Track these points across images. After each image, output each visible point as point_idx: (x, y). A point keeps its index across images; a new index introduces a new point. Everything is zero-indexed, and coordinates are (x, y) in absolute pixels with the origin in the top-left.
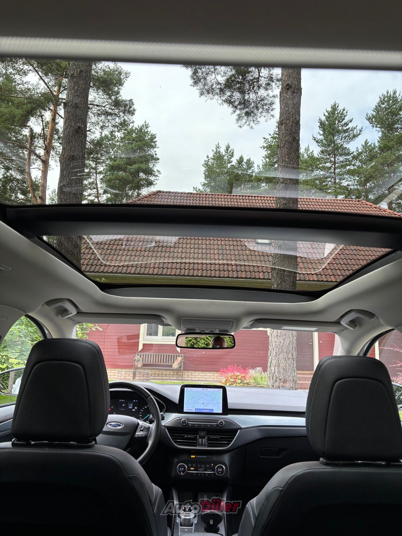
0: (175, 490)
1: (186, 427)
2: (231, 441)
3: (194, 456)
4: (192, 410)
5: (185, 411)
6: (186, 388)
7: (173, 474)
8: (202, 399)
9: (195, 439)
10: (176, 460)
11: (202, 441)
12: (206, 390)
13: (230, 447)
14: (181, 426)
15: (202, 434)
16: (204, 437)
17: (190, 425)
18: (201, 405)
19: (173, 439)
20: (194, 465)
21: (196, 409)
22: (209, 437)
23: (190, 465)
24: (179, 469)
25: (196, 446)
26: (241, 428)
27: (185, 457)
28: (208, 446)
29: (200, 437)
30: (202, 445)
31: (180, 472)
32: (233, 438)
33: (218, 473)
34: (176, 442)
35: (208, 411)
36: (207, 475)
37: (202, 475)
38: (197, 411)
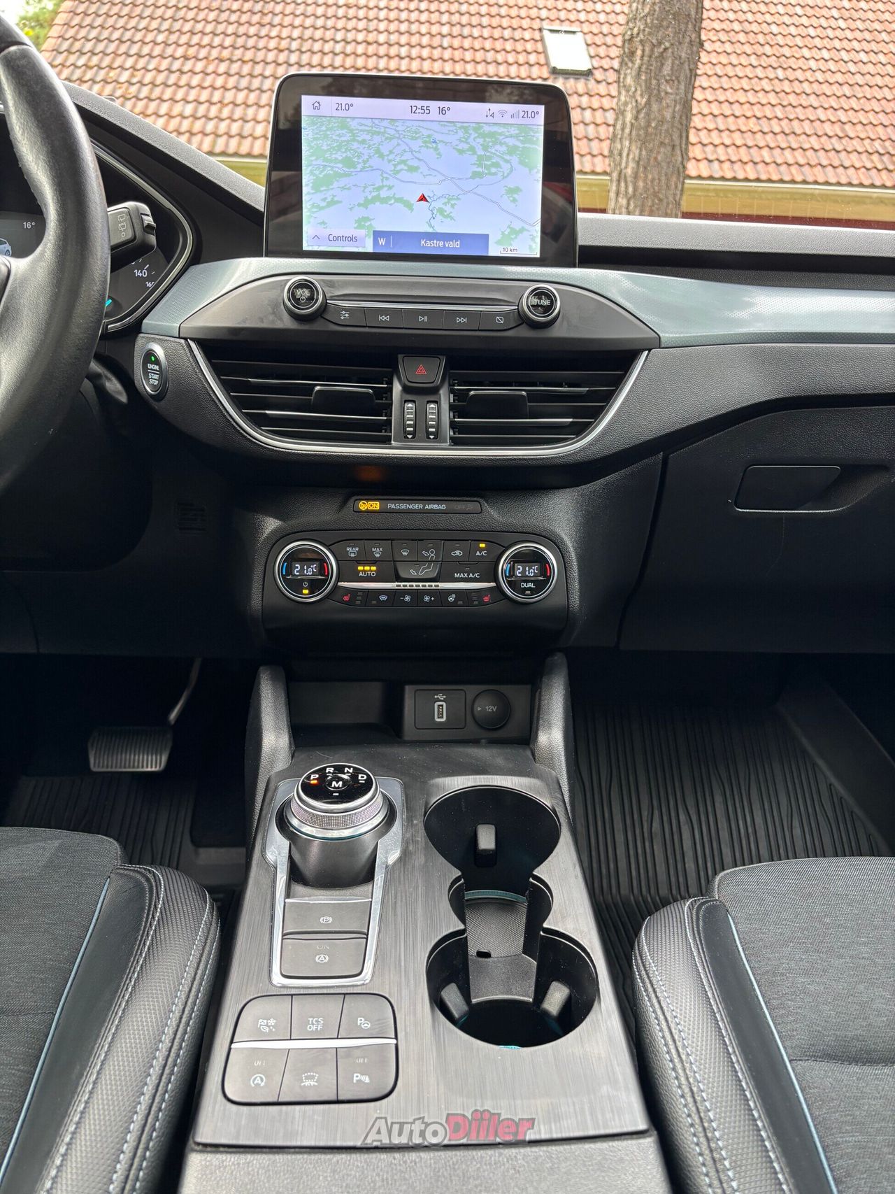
0: (274, 679)
1: (318, 326)
2: (597, 413)
3: (375, 505)
4: (352, 239)
5: (306, 247)
6: (307, 101)
7: (256, 601)
8: (412, 169)
9: (381, 403)
10: (271, 524)
11: (421, 414)
12: (442, 111)
13: (591, 444)
14: (287, 323)
15: (424, 371)
16: (430, 392)
17: (345, 316)
18: (409, 206)
19: (239, 404)
20: (377, 552)
21: (377, 235)
22: (460, 396)
23: (352, 551)
24: (290, 570)
25: (386, 441)
26: (655, 343)
27: (322, 512)
28: (456, 442)
29: (406, 389)
30: (412, 436)
31: (296, 585)
32: (608, 398)
34: (259, 421)
35: (454, 248)
36: (451, 599)
37: (427, 599)
38: (384, 246)
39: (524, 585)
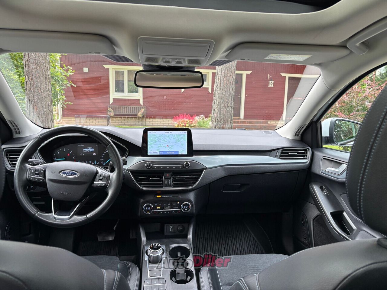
0: (142, 227)
1: (150, 169)
2: (197, 181)
3: (160, 196)
4: (156, 153)
5: (148, 154)
6: (149, 132)
7: (139, 214)
8: (166, 142)
9: (161, 180)
10: (142, 200)
11: (168, 182)
12: (171, 133)
13: (196, 186)
14: (146, 169)
15: (168, 175)
16: (169, 179)
17: (155, 167)
18: (166, 147)
19: (137, 181)
20: (160, 204)
21: (160, 152)
22: (174, 178)
23: (156, 204)
24: (145, 209)
25: (161, 187)
26: (206, 168)
27: (151, 198)
28: (174, 187)
29: (165, 178)
30: (168, 186)
31: (146, 211)
32: (199, 178)
33: (184, 210)
34: (140, 184)
35: (173, 153)
36: (173, 212)
37: (169, 212)
38: (161, 154)
39: (185, 210)
